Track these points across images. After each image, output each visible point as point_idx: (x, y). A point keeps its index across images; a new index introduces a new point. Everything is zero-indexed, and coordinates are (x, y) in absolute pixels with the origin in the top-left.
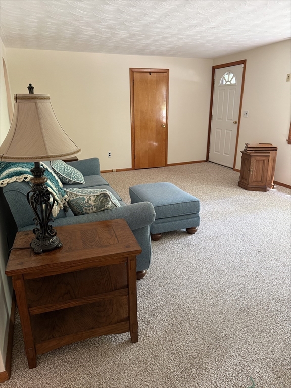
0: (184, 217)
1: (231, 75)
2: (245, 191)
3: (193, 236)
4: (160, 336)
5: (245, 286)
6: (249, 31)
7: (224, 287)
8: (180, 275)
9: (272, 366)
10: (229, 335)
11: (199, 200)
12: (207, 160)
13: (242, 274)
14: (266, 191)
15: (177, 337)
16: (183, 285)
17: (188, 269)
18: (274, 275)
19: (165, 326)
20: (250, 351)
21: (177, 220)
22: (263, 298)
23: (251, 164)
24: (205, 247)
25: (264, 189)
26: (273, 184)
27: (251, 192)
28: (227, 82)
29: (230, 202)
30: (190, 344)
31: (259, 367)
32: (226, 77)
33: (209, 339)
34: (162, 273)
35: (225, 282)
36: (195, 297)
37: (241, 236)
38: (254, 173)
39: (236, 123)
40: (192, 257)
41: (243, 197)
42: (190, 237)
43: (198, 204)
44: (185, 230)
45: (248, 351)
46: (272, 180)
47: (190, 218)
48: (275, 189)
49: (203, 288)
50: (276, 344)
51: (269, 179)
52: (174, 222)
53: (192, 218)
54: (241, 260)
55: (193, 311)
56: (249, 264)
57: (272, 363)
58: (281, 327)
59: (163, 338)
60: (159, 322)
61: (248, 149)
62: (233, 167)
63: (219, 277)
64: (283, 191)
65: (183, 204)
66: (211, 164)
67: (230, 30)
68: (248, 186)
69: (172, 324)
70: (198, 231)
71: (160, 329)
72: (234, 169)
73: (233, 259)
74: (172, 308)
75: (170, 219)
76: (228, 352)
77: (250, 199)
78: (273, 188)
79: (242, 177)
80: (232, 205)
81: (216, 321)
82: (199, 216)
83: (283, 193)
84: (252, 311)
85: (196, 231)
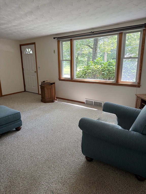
0: (13, 123)
1: (30, 50)
2: (44, 103)
3: (20, 131)
4: (3, 191)
5: (47, 148)
6: (33, 29)
7: (37, 152)
8: (13, 154)
9: (61, 181)
10: (41, 175)
11: (20, 112)
12: (25, 91)
13: (45, 143)
14: (53, 102)
15: (13, 188)
16: (15, 158)
17: (17, 149)
18: (59, 139)
19: (6, 184)
20: (51, 178)
21: (9, 125)
22: (55, 151)
23: (45, 91)
24: (26, 135)
25: (52, 101)
26: (56, 99)
27: (47, 103)
28: (28, 53)
29: (38, 110)
30: (21, 188)
31: (55, 184)
32: (27, 50)
33: (31, 181)
34: (2, 156)
35: (37, 150)
36: (22, 162)
37: (44, 125)
38: (47, 95)
39: (36, 72)
40: (20, 142)
41: (43, 106)
42: (18, 132)
43: (20, 114)
44: (15, 129)
45: (50, 179)
46: (55, 97)
47: (16, 122)
48: (57, 100)
49: (26, 156)
50: (62, 170)
51: (54, 96)
52: (7, 127)
53: (18, 122)
54: (44, 137)
55: (22, 170)
56: (48, 137)
57: (60, 180)
58: (63, 162)
59: (5, 192)
60: (2, 184)
61: (42, 84)
62: (38, 93)
63: (34, 148)
64: (60, 101)
65: (11, 116)
66: (27, 93)
67: (24, 28)
68: (46, 101)
69: (10, 182)
70: (22, 128)
71: (3, 187)
72: (38, 94)
73: (40, 137)
74: (10, 173)
75: (5, 125)
76: (40, 184)
77: (47, 107)
78: (56, 100)
79: (42, 97)
80: (39, 111)
81: (34, 171)
82: (21, 120)
83: (61, 102)
84: (50, 159)
85: (21, 128)
